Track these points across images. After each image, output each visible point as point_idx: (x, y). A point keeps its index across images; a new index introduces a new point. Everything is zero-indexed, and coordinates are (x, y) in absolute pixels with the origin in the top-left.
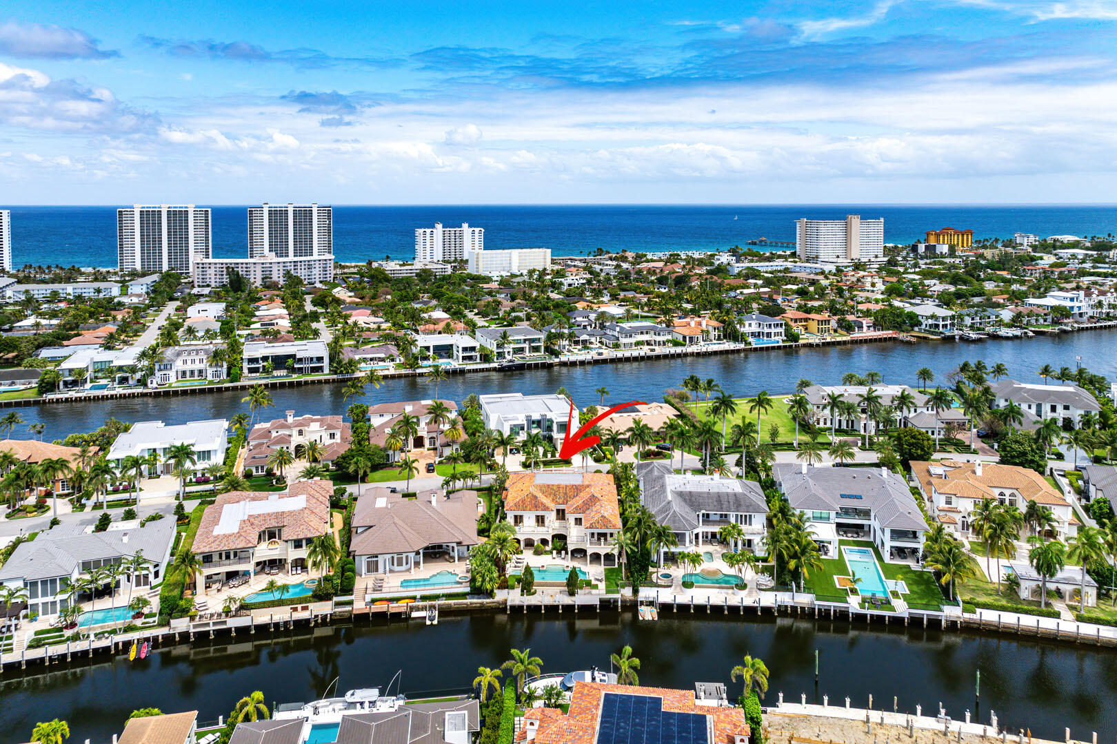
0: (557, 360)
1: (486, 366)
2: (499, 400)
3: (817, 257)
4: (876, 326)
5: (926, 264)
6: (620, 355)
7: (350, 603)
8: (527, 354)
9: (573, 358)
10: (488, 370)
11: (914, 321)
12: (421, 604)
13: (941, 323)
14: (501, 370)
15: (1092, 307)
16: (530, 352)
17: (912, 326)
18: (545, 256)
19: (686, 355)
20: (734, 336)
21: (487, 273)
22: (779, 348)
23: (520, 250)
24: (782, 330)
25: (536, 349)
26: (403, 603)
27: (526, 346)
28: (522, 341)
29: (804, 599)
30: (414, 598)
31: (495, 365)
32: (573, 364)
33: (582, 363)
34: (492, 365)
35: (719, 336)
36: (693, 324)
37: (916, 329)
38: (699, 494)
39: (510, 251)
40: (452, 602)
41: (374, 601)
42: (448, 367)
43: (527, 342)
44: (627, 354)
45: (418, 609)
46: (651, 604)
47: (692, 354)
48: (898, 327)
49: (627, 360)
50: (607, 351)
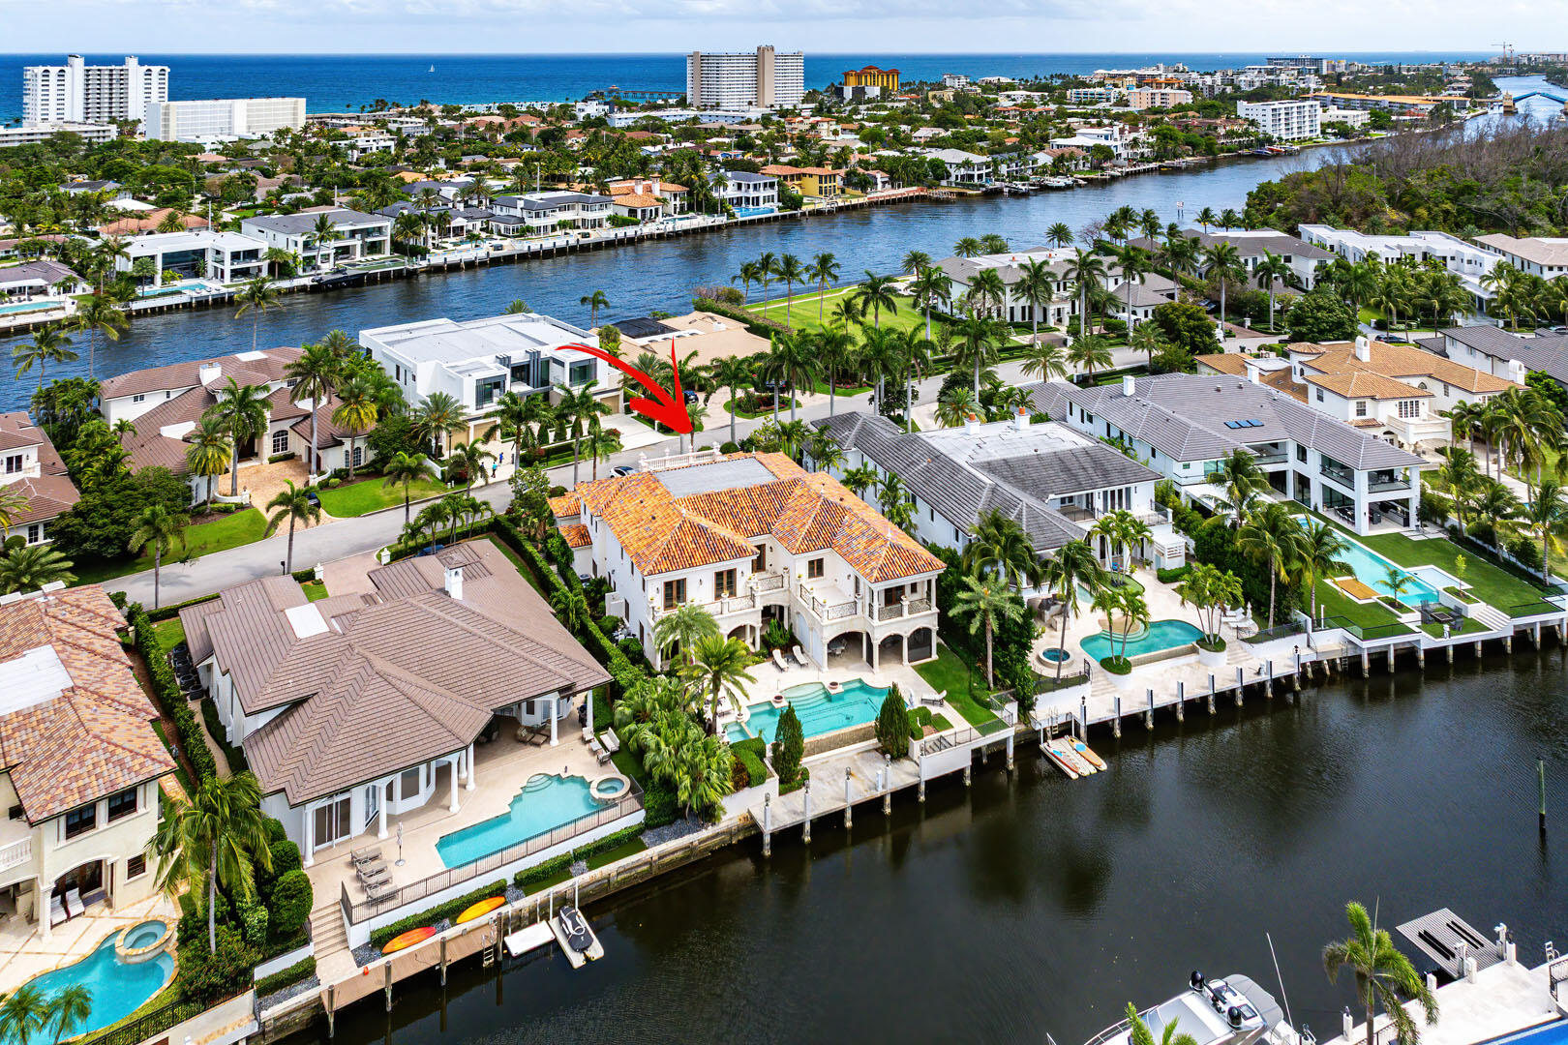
0: (424, 263)
1: (285, 284)
2: (409, 335)
3: (718, 105)
4: (893, 180)
5: (868, 109)
6: (535, 246)
7: (305, 973)
8: (358, 257)
9: (453, 258)
10: (291, 291)
11: (939, 170)
12: (526, 903)
13: (976, 173)
14: (319, 289)
15: (1126, 146)
16: (362, 255)
17: (938, 178)
18: (295, 109)
19: (642, 239)
20: (711, 207)
21: (189, 138)
22: (776, 218)
23: (247, 101)
24: (774, 192)
25: (374, 248)
26: (480, 918)
27: (357, 242)
28: (347, 235)
29: (1330, 643)
30: (498, 891)
31: (307, 281)
32: (454, 268)
33: (471, 265)
34: (297, 282)
35: (682, 207)
36: (639, 190)
37: (944, 183)
38: (1024, 461)
39: (229, 101)
41: (379, 942)
42: (204, 293)
43: (358, 236)
44: (548, 244)
45: (518, 923)
46: (1065, 730)
47: (651, 237)
48: (917, 180)
49: (548, 254)
50: (506, 243)
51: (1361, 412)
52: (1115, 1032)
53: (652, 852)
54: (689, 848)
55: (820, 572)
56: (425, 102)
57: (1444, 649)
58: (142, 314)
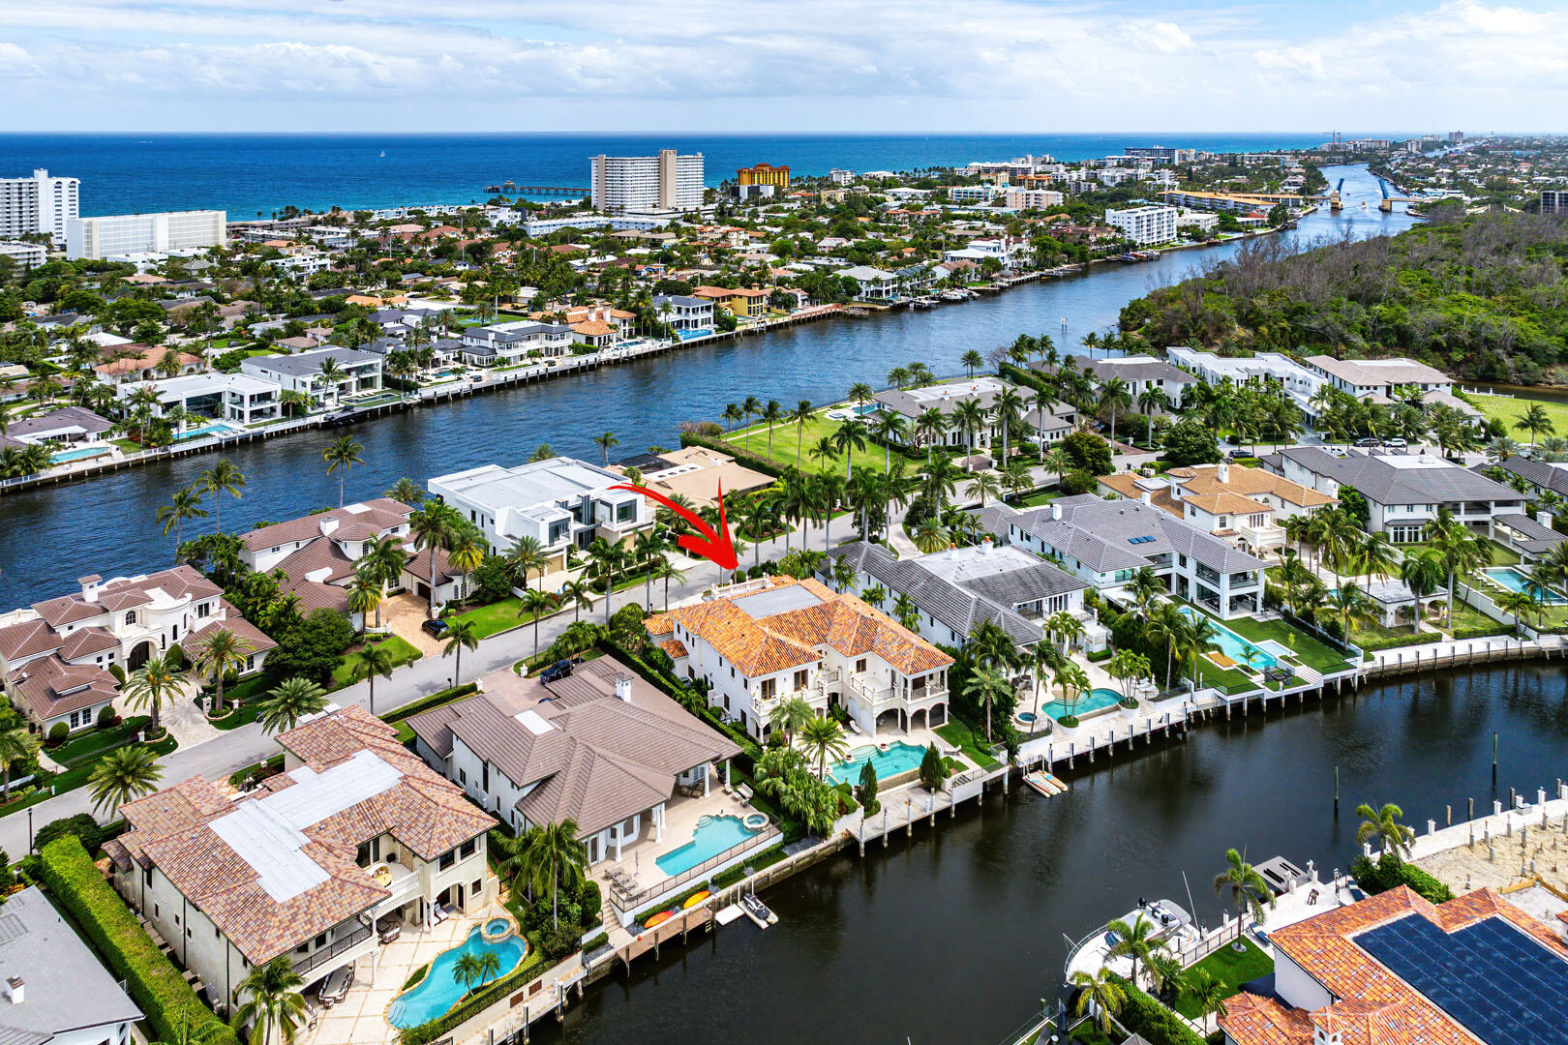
0: (417, 398)
1: (300, 423)
3: (622, 207)
4: (812, 298)
5: (766, 211)
6: (510, 376)
7: (602, 942)
8: (354, 393)
9: (441, 391)
10: (303, 429)
11: (851, 287)
12: (722, 894)
13: (884, 288)
14: (330, 426)
15: (1011, 256)
16: (359, 391)
17: (851, 294)
18: (216, 222)
19: (600, 365)
20: (658, 332)
22: (714, 339)
24: (710, 315)
25: (366, 383)
26: (696, 903)
27: (353, 379)
28: (345, 373)
29: (1205, 699)
30: (703, 888)
31: (320, 419)
32: (443, 400)
33: (457, 397)
34: (309, 421)
35: (630, 331)
36: (593, 317)
37: (856, 298)
39: (150, 216)
40: (770, 870)
41: (641, 922)
42: (232, 435)
43: (353, 373)
44: (521, 374)
45: (718, 906)
46: (1037, 766)
47: (608, 363)
48: (832, 297)
49: (522, 383)
50: (483, 373)
51: (1223, 525)
52: (1097, 934)
53: (792, 859)
54: (813, 855)
55: (864, 669)
56: (336, 209)
57: (1279, 699)
58: (180, 456)
